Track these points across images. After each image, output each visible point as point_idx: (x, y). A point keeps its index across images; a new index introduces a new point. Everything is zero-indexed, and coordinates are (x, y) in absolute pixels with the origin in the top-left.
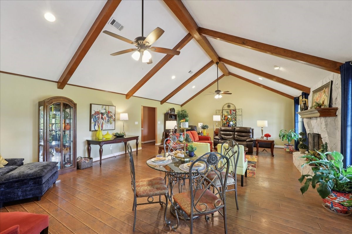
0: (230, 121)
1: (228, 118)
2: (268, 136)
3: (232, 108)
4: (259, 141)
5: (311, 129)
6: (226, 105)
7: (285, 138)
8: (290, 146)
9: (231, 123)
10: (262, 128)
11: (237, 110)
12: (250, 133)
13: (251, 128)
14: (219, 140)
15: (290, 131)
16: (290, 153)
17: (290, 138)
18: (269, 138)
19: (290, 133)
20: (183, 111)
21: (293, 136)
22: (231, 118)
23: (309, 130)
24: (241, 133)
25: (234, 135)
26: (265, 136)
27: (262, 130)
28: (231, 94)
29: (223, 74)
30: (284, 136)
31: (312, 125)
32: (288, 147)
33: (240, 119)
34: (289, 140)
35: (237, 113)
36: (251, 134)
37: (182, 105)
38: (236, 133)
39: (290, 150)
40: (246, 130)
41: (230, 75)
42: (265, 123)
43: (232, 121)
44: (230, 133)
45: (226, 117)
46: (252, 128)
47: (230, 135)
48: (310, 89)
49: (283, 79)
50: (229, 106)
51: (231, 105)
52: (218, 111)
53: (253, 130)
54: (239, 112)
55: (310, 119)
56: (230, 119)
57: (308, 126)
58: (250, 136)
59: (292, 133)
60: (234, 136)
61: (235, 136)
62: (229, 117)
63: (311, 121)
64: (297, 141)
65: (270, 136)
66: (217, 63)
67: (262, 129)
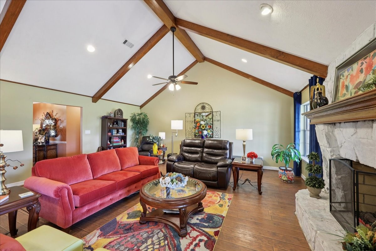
0: (204, 130)
1: (201, 125)
2: (252, 156)
3: (207, 109)
4: (237, 166)
5: (334, 149)
6: (200, 107)
7: (280, 158)
8: (288, 172)
9: (205, 133)
10: (244, 141)
11: (214, 113)
12: (227, 149)
13: (228, 141)
14: (175, 162)
15: (289, 146)
16: (287, 183)
17: (288, 158)
18: (254, 160)
19: (288, 149)
20: (141, 114)
21: (293, 156)
22: (205, 125)
23: (329, 149)
24: (213, 150)
25: (202, 152)
26: (248, 156)
27: (244, 146)
28: (196, 83)
29: (196, 60)
30: (278, 155)
31: (336, 140)
32: (285, 173)
33: (218, 127)
34: (286, 161)
35: (214, 118)
36: (228, 152)
37: (141, 107)
38: (206, 150)
39: (288, 178)
40: (220, 145)
41: (205, 62)
42: (248, 134)
43: (207, 130)
44: (196, 150)
45: (199, 123)
46: (230, 141)
47: (196, 153)
48: (326, 67)
49: (279, 52)
50: (203, 108)
51: (206, 106)
52: (188, 115)
53: (231, 144)
54: (216, 117)
55: (332, 126)
56: (203, 127)
57: (328, 142)
58: (226, 154)
59: (291, 150)
60: (202, 155)
61: (204, 155)
62: (202, 123)
63: (336, 129)
64: (298, 163)
65: (256, 156)
66: (173, 29)
67: (245, 143)
